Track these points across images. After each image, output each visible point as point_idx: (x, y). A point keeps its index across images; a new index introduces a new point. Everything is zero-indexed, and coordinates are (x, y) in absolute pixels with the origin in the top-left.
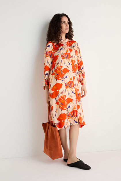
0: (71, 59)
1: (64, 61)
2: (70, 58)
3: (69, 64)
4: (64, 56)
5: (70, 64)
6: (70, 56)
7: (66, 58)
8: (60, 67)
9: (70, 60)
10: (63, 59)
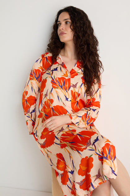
0: (71, 89)
1: (56, 92)
2: (69, 88)
3: (67, 99)
4: (58, 84)
5: (69, 100)
6: (69, 83)
7: (62, 87)
8: (48, 101)
9: (70, 92)
10: (53, 87)
